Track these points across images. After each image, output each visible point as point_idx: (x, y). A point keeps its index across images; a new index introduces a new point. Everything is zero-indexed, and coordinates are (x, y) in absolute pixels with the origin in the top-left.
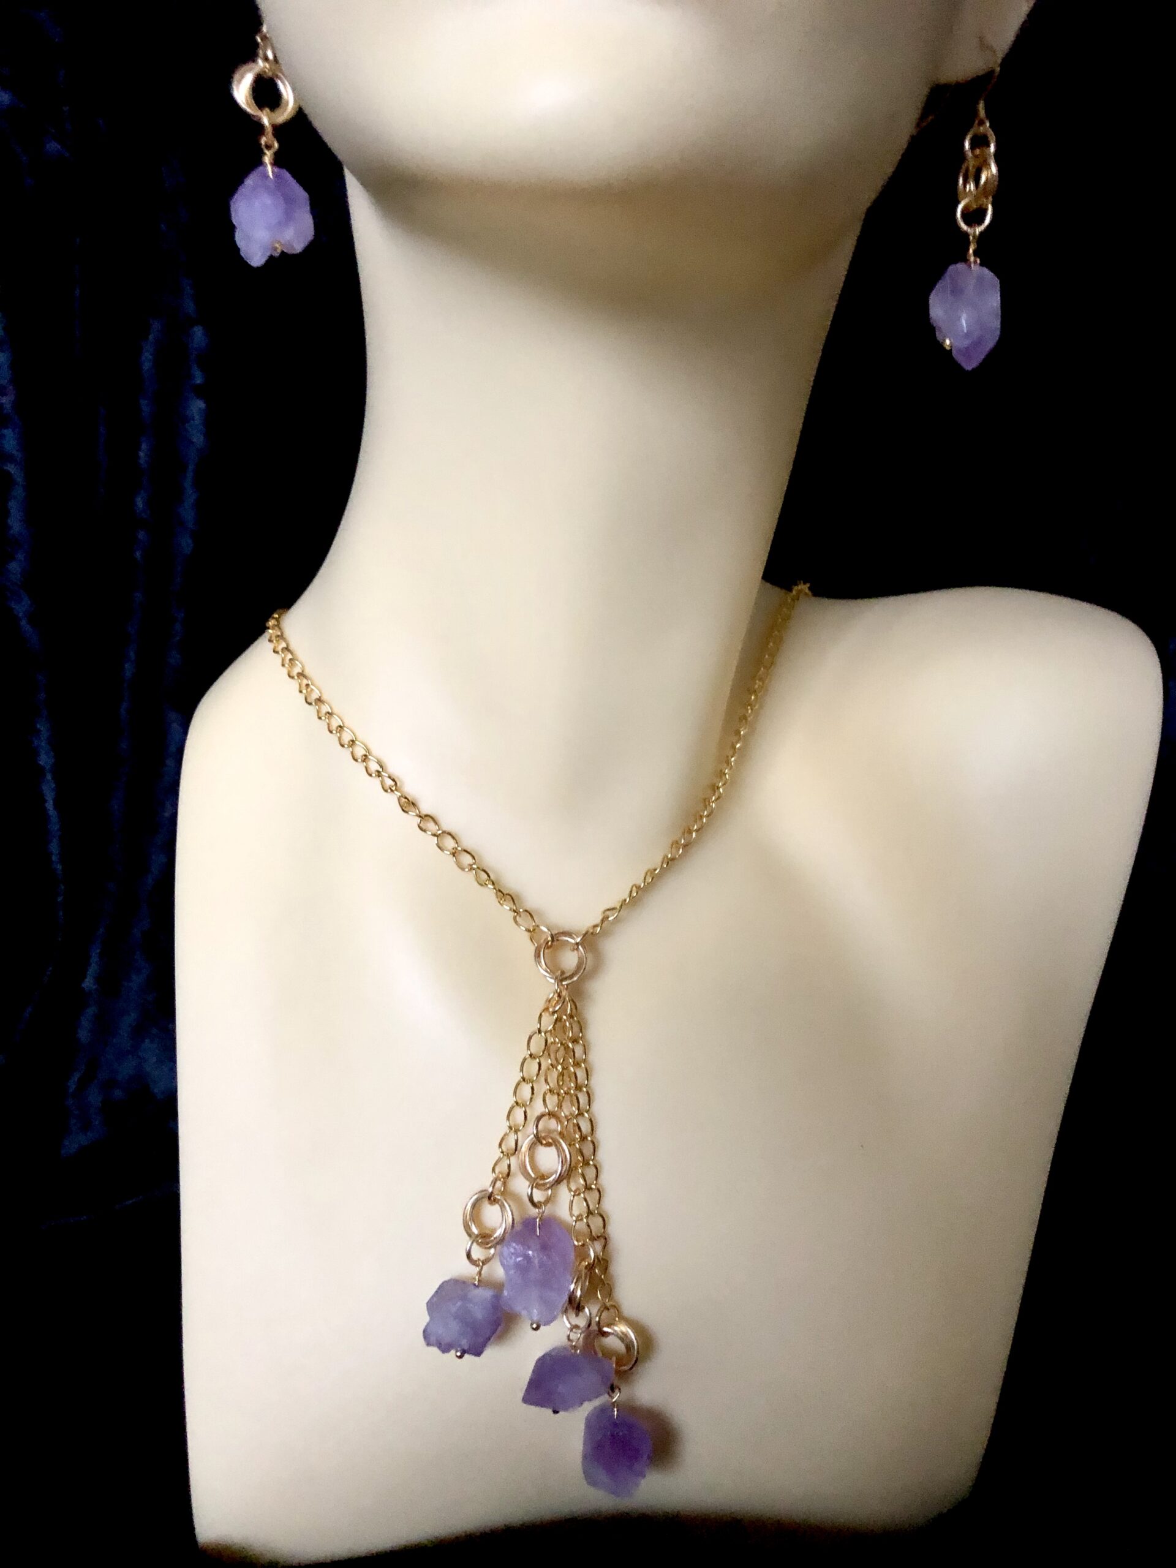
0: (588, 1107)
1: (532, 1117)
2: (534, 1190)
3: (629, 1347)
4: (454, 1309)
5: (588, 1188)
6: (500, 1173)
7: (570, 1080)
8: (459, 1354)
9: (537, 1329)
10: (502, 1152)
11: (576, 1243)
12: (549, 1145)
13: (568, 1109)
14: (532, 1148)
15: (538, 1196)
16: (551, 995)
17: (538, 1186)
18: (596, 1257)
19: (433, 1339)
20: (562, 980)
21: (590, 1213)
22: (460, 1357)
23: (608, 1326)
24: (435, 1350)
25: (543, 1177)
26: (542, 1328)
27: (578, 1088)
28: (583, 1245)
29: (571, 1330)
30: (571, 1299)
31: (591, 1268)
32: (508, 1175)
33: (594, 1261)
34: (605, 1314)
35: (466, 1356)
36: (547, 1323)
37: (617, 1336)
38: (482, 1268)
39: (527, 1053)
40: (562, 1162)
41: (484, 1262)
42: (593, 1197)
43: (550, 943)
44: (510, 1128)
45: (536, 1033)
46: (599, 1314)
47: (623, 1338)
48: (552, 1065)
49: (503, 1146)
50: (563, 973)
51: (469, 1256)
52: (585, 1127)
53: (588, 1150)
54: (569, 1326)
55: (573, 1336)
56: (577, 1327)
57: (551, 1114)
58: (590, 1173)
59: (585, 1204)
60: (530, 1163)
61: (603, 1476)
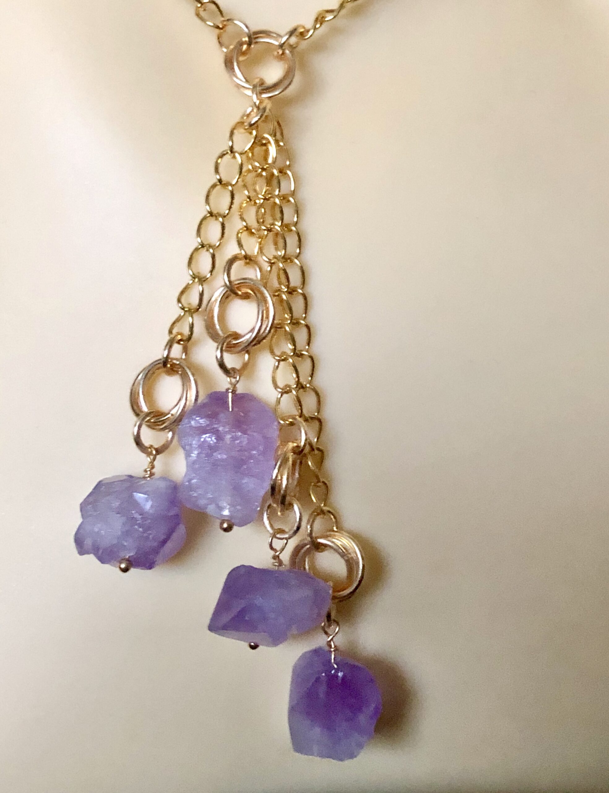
0: (298, 251)
1: (221, 263)
2: (225, 353)
3: (351, 564)
4: (116, 504)
5: (297, 354)
6: (179, 334)
7: (275, 219)
8: (123, 566)
9: (228, 530)
10: (183, 309)
11: (282, 422)
12: (246, 297)
13: (271, 251)
14: (225, 299)
15: (231, 361)
16: (249, 110)
17: (231, 348)
18: (308, 442)
19: (88, 542)
20: (261, 93)
21: (300, 386)
22: (125, 570)
23: (326, 537)
24: (91, 558)
25: (236, 336)
26: (235, 528)
27: (286, 227)
28: (292, 424)
29: (274, 536)
30: (274, 489)
31: (299, 452)
32: (190, 338)
33: (305, 445)
34: (319, 524)
35: (132, 571)
36: (242, 524)
37: (336, 550)
38: (154, 459)
39: (214, 179)
40: (262, 320)
41: (159, 451)
42: (305, 367)
43: (245, 47)
44: (194, 277)
45: (227, 153)
46: (311, 520)
47: (344, 554)
48: (249, 197)
49: (183, 300)
50: (262, 83)
51: (138, 441)
52: (295, 279)
53: (298, 304)
54: (271, 531)
55: (278, 544)
56: (282, 531)
57: (249, 259)
58: (301, 336)
59: (295, 376)
60: (219, 320)
61: (317, 732)
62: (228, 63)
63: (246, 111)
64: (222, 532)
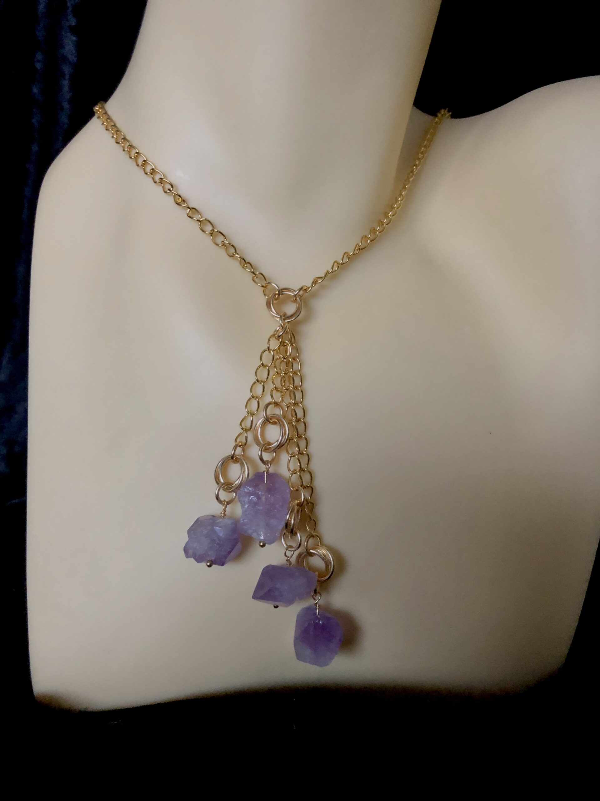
0: (302, 400)
1: (262, 405)
2: (263, 453)
3: (327, 563)
4: (205, 532)
5: (300, 453)
6: (240, 442)
7: (290, 384)
8: (208, 564)
9: (263, 546)
10: (242, 429)
11: (292, 489)
12: (275, 423)
13: (288, 400)
14: (264, 424)
15: (267, 456)
16: (278, 328)
17: (266, 450)
18: (305, 499)
19: (191, 552)
20: (284, 319)
21: (302, 470)
22: (210, 566)
23: (314, 549)
24: (192, 560)
25: (269, 444)
26: (267, 545)
27: (296, 388)
28: (297, 490)
29: (287, 549)
30: (287, 525)
31: (301, 505)
32: (246, 444)
33: (304, 501)
34: (311, 541)
35: (214, 566)
36: (270, 543)
37: (320, 556)
38: (226, 507)
39: (260, 363)
40: (282, 435)
41: (228, 503)
42: (304, 460)
43: (277, 296)
44: (248, 413)
45: (266, 350)
46: (307, 541)
47: (324, 558)
48: (277, 372)
49: (242, 424)
50: (285, 315)
52: (300, 414)
53: (301, 427)
54: (286, 547)
55: (289, 554)
56: (291, 547)
57: (276, 404)
58: (303, 444)
59: (299, 464)
60: (261, 436)
61: (308, 652)
62: (268, 304)
63: (276, 329)
64: (260, 547)
